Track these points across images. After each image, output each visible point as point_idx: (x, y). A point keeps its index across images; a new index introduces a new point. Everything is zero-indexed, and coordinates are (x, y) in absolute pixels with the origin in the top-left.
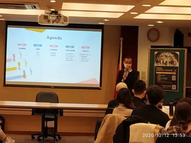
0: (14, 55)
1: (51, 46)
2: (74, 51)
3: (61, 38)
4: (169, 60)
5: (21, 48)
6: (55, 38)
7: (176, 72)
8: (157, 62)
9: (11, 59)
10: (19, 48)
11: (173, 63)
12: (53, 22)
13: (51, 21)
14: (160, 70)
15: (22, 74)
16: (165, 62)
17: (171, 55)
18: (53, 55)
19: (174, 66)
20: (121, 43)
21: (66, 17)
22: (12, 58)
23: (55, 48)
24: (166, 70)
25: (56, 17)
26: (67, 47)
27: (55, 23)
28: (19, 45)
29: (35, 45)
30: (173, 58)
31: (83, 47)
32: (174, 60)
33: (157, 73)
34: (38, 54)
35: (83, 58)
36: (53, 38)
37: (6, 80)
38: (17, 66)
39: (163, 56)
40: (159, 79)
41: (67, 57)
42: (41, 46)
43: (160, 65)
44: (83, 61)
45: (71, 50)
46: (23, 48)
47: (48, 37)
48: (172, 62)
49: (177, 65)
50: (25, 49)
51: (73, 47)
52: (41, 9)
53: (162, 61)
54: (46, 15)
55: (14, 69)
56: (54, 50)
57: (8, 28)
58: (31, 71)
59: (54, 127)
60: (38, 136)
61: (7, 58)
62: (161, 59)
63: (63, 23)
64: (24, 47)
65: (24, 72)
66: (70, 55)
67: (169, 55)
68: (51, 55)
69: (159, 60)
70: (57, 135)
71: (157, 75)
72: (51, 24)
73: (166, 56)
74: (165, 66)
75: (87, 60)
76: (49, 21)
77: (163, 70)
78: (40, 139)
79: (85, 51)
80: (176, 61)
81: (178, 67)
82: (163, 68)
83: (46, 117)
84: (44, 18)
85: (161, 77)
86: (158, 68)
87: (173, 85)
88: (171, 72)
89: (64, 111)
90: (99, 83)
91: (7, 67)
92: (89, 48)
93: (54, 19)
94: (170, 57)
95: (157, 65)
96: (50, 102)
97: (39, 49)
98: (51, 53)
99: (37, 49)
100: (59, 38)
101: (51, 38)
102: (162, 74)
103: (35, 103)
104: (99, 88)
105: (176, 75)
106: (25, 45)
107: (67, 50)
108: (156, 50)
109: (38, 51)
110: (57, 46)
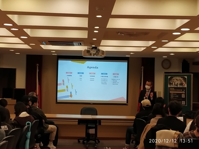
0: (63, 81)
1: (90, 73)
2: (107, 77)
3: (98, 68)
4: (179, 82)
5: (69, 76)
7: (185, 91)
8: (170, 84)
9: (61, 83)
10: (67, 76)
12: (94, 55)
13: (93, 54)
14: (172, 90)
16: (176, 84)
17: (181, 79)
18: (92, 80)
19: (183, 87)
20: (142, 70)
21: (103, 51)
23: (93, 75)
24: (177, 90)
25: (96, 51)
27: (95, 56)
28: (67, 73)
29: (79, 73)
30: (182, 81)
31: (114, 74)
32: (183, 82)
33: (170, 92)
34: (81, 79)
35: (114, 82)
36: (92, 68)
37: (58, 99)
38: (66, 88)
39: (175, 80)
40: (172, 97)
41: (102, 81)
42: (83, 73)
43: (172, 86)
44: (114, 84)
45: (105, 77)
46: (70, 76)
47: (88, 67)
48: (181, 84)
49: (186, 86)
50: (71, 76)
51: (106, 74)
52: (85, 46)
53: (174, 83)
54: (88, 50)
55: (64, 90)
56: (93, 76)
57: (59, 61)
58: (76, 92)
59: (94, 133)
60: (82, 140)
61: (58, 83)
62: (173, 82)
63: (101, 56)
64: (71, 74)
65: (71, 93)
66: (104, 80)
67: (179, 79)
68: (90, 80)
69: (171, 82)
70: (97, 139)
71: (171, 94)
72: (92, 57)
73: (177, 80)
74: (177, 87)
75: (117, 83)
76: (91, 54)
77: (175, 90)
78: (85, 143)
79: (115, 77)
80: (185, 83)
81: (186, 88)
82: (175, 88)
83: (89, 126)
84: (87, 52)
85: (174, 95)
86: (171, 88)
87: (182, 101)
88: (181, 91)
89: (102, 121)
90: (126, 101)
91: (58, 89)
92: (118, 74)
93: (94, 52)
94: (180, 80)
95: (170, 87)
96: (92, 115)
97: (82, 76)
98: (90, 79)
99: (80, 76)
100: (96, 68)
101: (90, 68)
102: (174, 93)
103: (80, 115)
104: (126, 104)
105: (185, 94)
106: (71, 73)
107: (102, 77)
109: (81, 77)
110: (95, 74)
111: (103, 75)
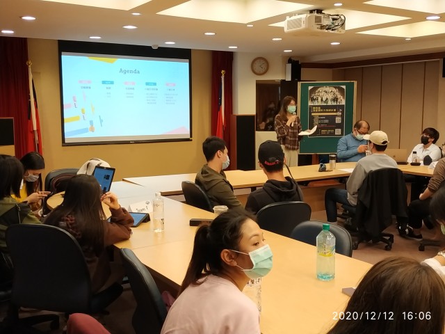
0: (74, 98)
1: (126, 83)
2: (157, 89)
4: (330, 97)
5: (84, 88)
6: (131, 72)
7: (341, 112)
8: (313, 100)
9: (70, 104)
10: (82, 88)
11: (337, 101)
15: (89, 126)
16: (324, 99)
17: (334, 90)
18: (130, 96)
19: (338, 104)
20: (223, 77)
23: (132, 86)
24: (327, 110)
26: (147, 84)
28: (81, 82)
29: (104, 82)
30: (337, 93)
31: (167, 85)
32: (339, 96)
34: (109, 95)
35: (168, 99)
36: (128, 71)
37: (66, 137)
38: (80, 114)
39: (321, 92)
41: (148, 99)
42: (112, 83)
43: (316, 103)
44: (169, 104)
45: (152, 89)
46: (87, 88)
47: (121, 70)
48: (335, 99)
49: (343, 103)
50: (90, 88)
51: (155, 84)
53: (320, 99)
55: (77, 118)
56: (131, 89)
57: (63, 56)
58: (101, 121)
61: (65, 103)
62: (319, 95)
64: (88, 85)
65: (91, 122)
66: (152, 96)
67: (330, 90)
68: (127, 97)
69: (315, 97)
71: (313, 118)
73: (326, 92)
74: (325, 104)
77: (322, 110)
79: (170, 90)
80: (342, 97)
82: (322, 107)
86: (314, 108)
87: (336, 130)
88: (333, 112)
90: (189, 133)
91: (65, 117)
92: (174, 85)
94: (332, 93)
95: (312, 105)
97: (110, 88)
98: (127, 94)
99: (107, 88)
100: (135, 72)
104: (189, 139)
106: (89, 82)
107: (148, 89)
108: (311, 85)
109: (108, 91)
110: (133, 83)
111: (148, 87)
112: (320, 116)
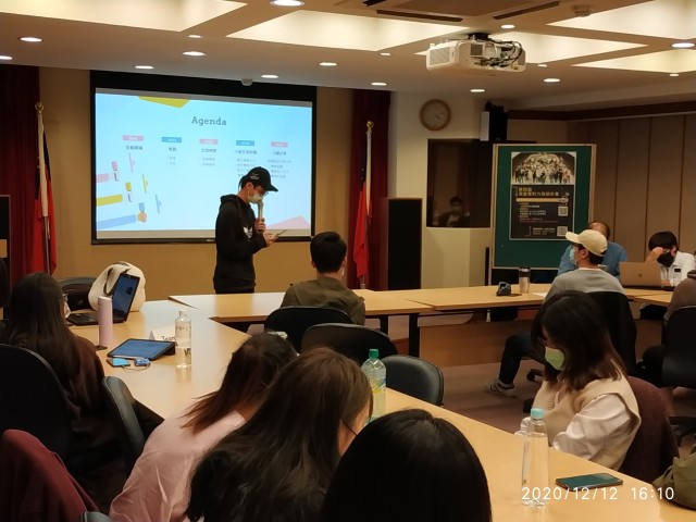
0: (114, 164)
1: (202, 141)
2: (255, 152)
4: (549, 170)
5: (132, 148)
6: (212, 122)
7: (568, 197)
8: (519, 175)
9: (107, 175)
10: (128, 148)
11: (561, 179)
14: (525, 194)
15: (138, 212)
16: (538, 175)
17: (556, 159)
18: (208, 162)
19: (563, 183)
20: (369, 133)
22: (110, 170)
23: (213, 147)
24: (543, 194)
26: (239, 143)
28: (126, 138)
29: (165, 139)
30: (561, 165)
31: (273, 144)
32: (565, 170)
34: (172, 161)
35: (274, 168)
37: (99, 229)
38: (122, 190)
39: (534, 162)
41: (239, 168)
42: (179, 140)
43: (525, 182)
45: (247, 152)
46: (136, 147)
50: (141, 148)
51: (252, 143)
53: (530, 174)
55: (118, 199)
56: (211, 150)
57: (97, 95)
58: (159, 204)
61: (98, 172)
62: (530, 168)
64: (138, 144)
65: (141, 206)
66: (245, 163)
67: (550, 160)
68: (203, 164)
69: (522, 171)
71: (519, 206)
73: (542, 162)
74: (540, 183)
75: (283, 174)
77: (534, 194)
79: (278, 153)
80: (569, 171)
82: (535, 188)
86: (520, 189)
87: (559, 228)
88: (554, 197)
90: (309, 227)
91: (99, 195)
92: (285, 145)
94: (553, 164)
95: (518, 184)
97: (175, 149)
98: (204, 159)
99: (170, 149)
100: (219, 122)
101: (202, 122)
106: (141, 138)
107: (240, 152)
108: (516, 149)
109: (172, 153)
110: (215, 142)
111: (240, 148)
112: (530, 203)
